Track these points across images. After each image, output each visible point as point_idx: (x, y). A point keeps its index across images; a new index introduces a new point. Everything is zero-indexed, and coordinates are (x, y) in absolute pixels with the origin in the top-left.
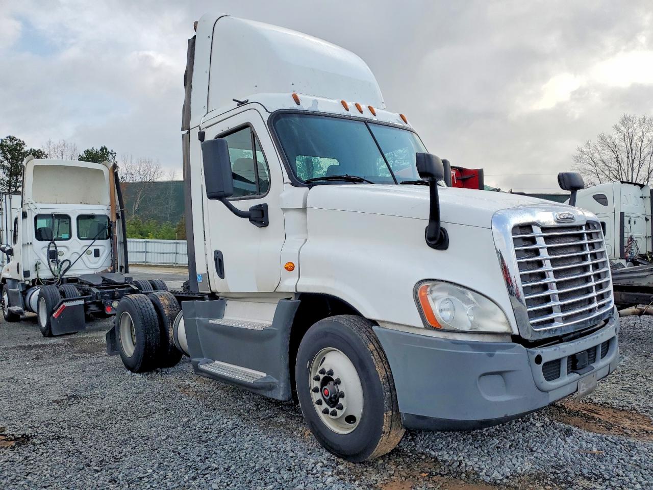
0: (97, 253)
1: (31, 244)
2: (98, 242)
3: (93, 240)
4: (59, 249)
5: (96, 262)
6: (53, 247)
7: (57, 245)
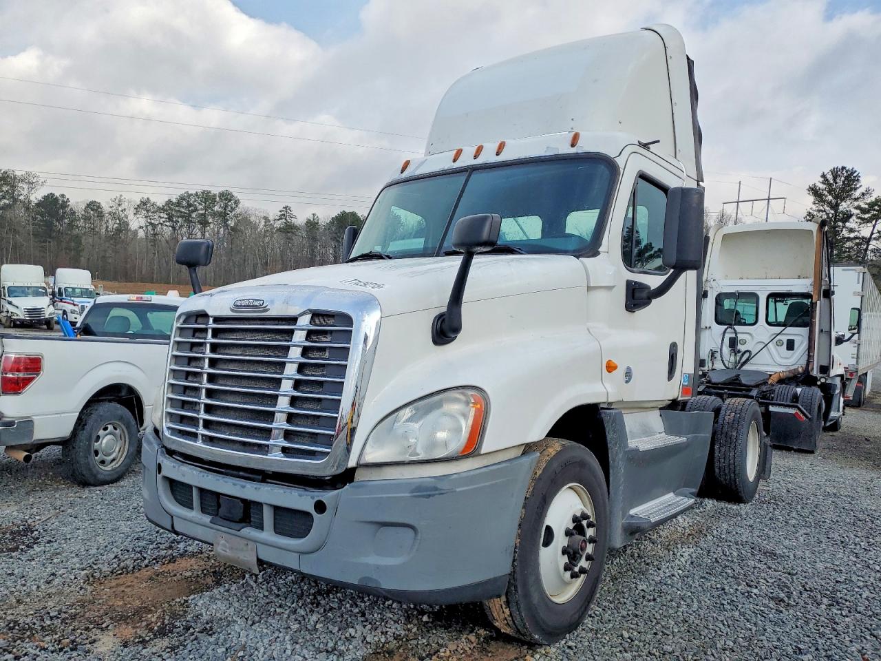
0: (790, 345)
1: (710, 328)
2: (790, 330)
3: (783, 326)
4: (740, 337)
5: (788, 356)
6: (732, 333)
7: (738, 331)
